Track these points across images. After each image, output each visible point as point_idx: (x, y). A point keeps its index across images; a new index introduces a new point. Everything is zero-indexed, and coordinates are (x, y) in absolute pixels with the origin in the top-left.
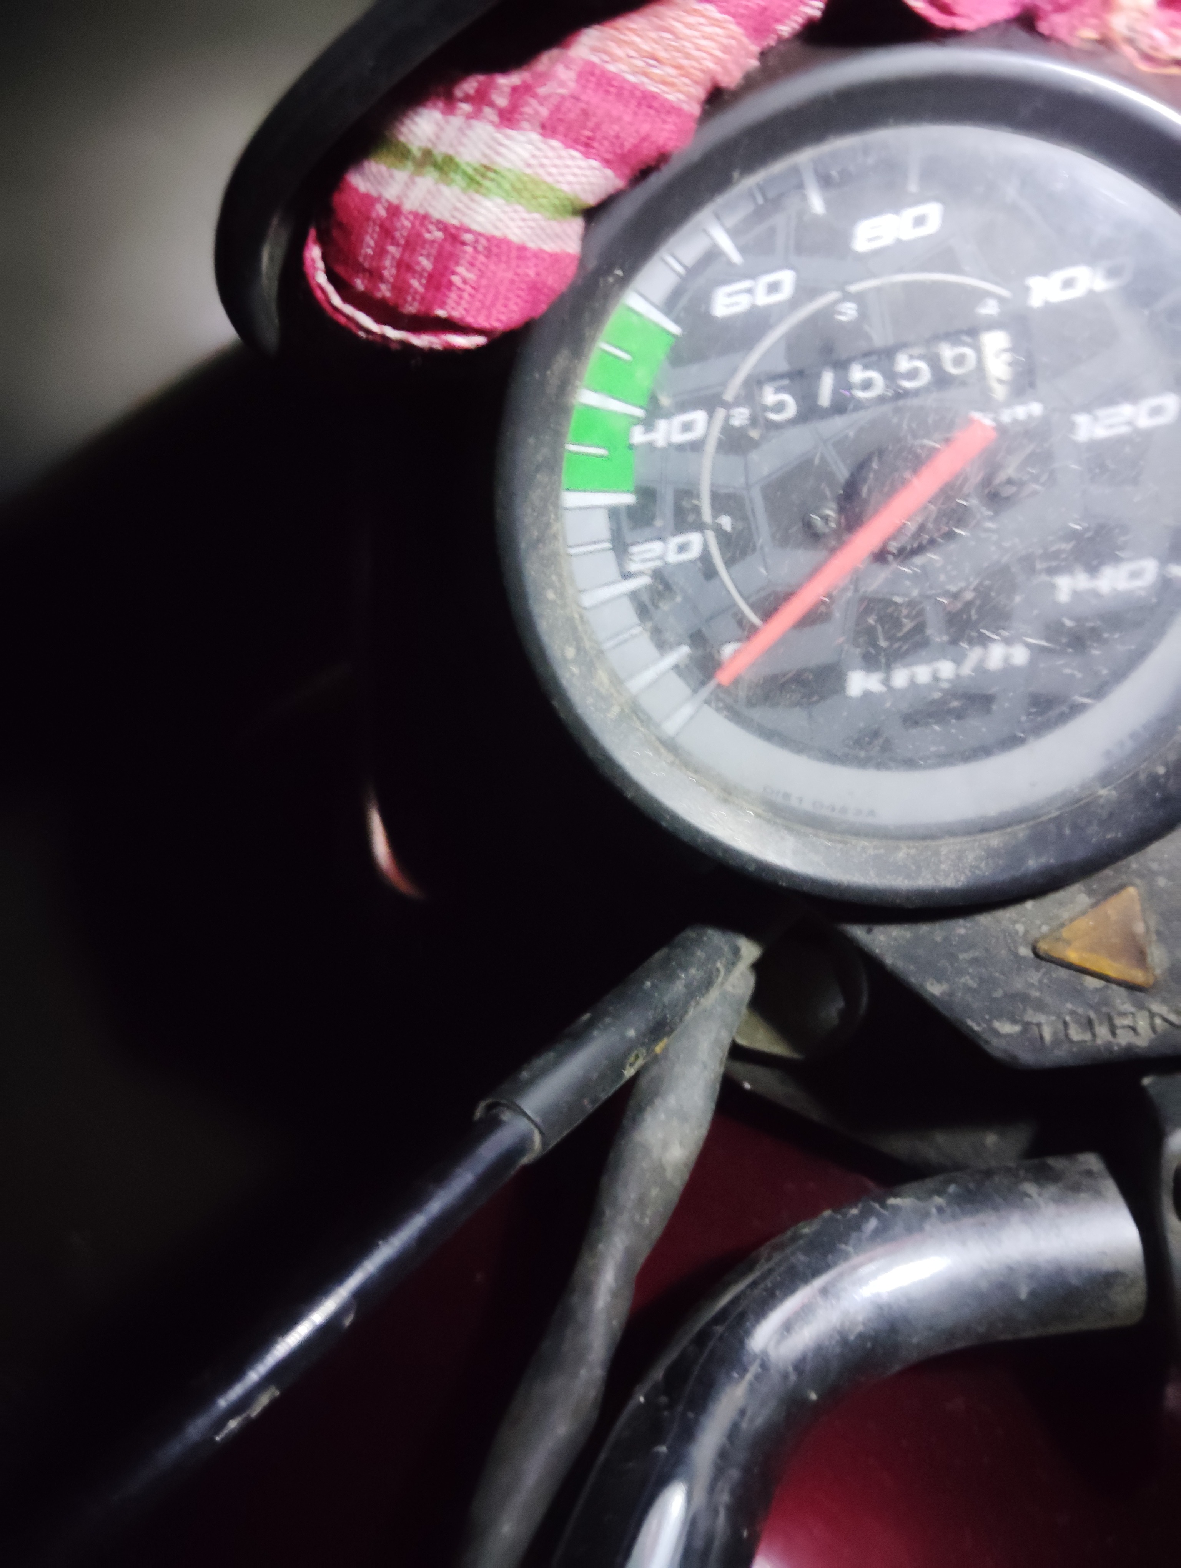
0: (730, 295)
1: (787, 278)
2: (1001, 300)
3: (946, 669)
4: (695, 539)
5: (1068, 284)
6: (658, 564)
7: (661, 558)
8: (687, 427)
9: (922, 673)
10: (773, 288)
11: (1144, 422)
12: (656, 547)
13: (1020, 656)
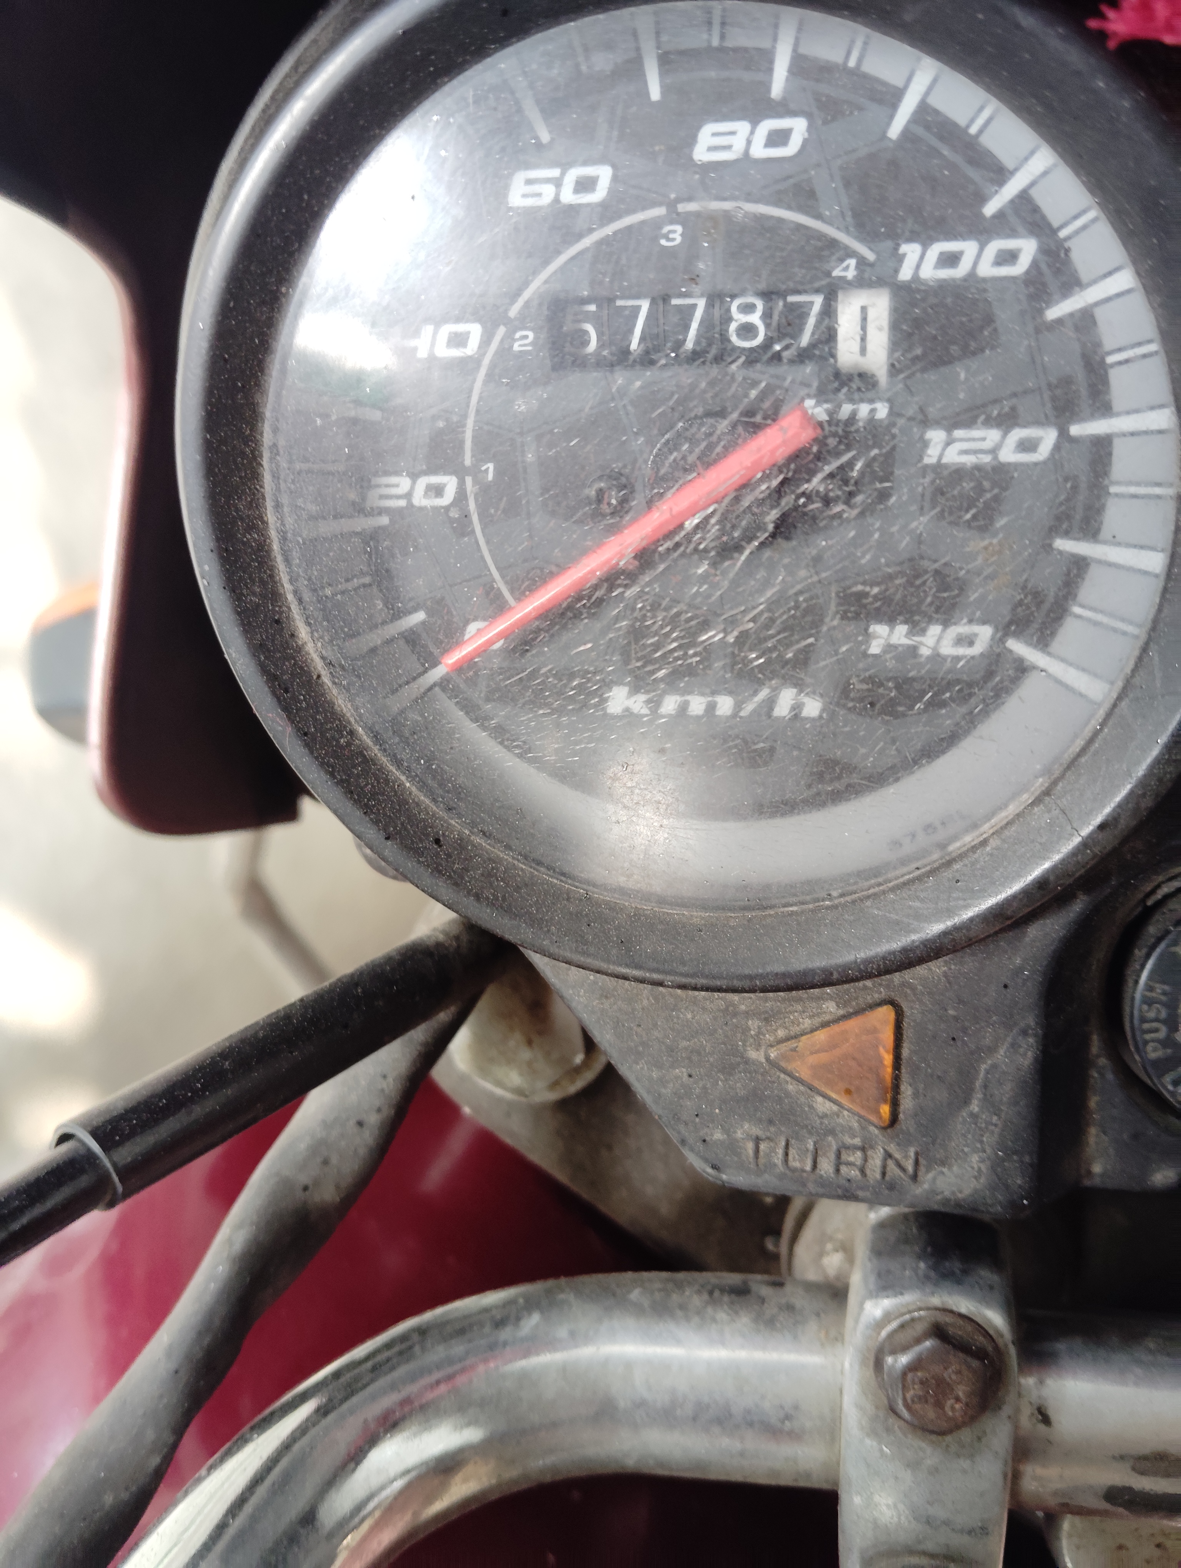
0: (529, 182)
1: (604, 174)
2: (862, 262)
3: (725, 705)
4: (451, 483)
5: (950, 260)
6: (402, 503)
7: (408, 496)
8: (458, 340)
9: (697, 705)
10: (585, 185)
11: (1009, 455)
12: (404, 484)
13: (812, 708)
